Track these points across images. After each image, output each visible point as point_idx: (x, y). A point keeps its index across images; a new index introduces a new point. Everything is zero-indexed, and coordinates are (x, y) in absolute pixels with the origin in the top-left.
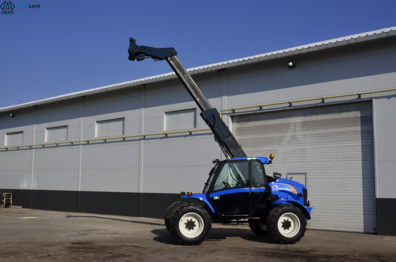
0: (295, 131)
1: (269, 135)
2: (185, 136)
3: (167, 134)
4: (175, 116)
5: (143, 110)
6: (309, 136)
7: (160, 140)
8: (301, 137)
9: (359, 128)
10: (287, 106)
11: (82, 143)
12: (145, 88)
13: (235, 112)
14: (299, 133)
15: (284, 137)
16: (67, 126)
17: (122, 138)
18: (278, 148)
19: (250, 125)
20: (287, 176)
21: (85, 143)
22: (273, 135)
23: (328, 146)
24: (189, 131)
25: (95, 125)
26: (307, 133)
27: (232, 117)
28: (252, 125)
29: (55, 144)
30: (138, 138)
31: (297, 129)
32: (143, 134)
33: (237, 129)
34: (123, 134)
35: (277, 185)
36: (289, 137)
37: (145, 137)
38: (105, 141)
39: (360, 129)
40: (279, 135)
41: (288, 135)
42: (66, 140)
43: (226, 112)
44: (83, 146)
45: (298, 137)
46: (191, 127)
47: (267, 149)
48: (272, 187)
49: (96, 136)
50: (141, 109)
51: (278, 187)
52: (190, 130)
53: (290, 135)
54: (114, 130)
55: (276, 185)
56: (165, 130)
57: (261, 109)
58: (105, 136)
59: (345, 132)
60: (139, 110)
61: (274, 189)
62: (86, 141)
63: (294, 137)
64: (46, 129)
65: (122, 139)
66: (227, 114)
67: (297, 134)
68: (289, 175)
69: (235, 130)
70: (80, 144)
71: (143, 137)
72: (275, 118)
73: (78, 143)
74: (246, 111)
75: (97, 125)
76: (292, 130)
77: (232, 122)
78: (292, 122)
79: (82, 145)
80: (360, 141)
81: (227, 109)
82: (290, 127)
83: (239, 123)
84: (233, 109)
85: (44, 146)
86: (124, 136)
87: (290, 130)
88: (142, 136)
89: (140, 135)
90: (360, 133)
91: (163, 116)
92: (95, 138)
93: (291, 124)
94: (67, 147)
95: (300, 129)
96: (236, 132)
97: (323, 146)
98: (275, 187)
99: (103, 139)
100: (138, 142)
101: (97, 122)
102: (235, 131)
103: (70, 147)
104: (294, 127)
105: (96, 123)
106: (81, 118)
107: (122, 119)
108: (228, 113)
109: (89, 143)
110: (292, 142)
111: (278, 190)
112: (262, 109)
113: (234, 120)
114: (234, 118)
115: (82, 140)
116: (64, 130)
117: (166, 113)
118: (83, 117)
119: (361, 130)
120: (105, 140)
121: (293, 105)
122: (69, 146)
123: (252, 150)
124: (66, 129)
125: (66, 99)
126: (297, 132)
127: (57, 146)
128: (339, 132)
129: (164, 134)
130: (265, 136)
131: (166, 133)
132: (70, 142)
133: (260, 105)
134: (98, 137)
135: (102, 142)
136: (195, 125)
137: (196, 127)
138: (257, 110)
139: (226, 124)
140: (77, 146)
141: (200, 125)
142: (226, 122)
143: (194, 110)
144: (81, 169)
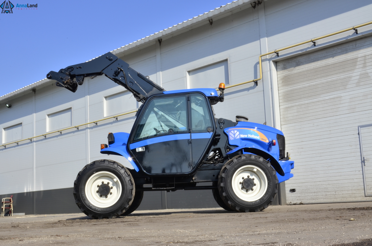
0: (365, 67)
1: (329, 79)
4: (201, 74)
5: (160, 73)
10: (351, 34)
11: (89, 126)
12: (160, 45)
13: (279, 55)
14: (371, 70)
15: (350, 77)
16: (71, 108)
18: (342, 95)
19: (301, 70)
20: (359, 130)
21: (92, 126)
22: (334, 77)
25: (103, 102)
27: (276, 63)
28: (304, 69)
29: (58, 131)
31: (367, 64)
33: (283, 78)
35: (238, 130)
36: (358, 77)
38: (117, 120)
40: (342, 76)
41: (356, 74)
42: (70, 125)
43: (268, 57)
44: (91, 130)
45: (370, 75)
47: (327, 98)
48: (230, 134)
49: (105, 115)
50: (158, 73)
51: (239, 134)
53: (359, 73)
54: (127, 104)
55: (236, 131)
57: (314, 45)
58: (115, 113)
60: (155, 74)
61: (234, 137)
62: (94, 123)
63: (365, 76)
64: (47, 117)
66: (269, 60)
67: (368, 71)
68: (361, 129)
69: (281, 79)
70: (87, 128)
72: (335, 55)
73: (84, 127)
74: (294, 51)
75: (105, 102)
76: (361, 66)
77: (277, 69)
78: (360, 55)
79: (90, 128)
81: (267, 53)
82: (358, 63)
83: (285, 70)
84: (276, 51)
85: (45, 136)
87: (357, 67)
91: (186, 77)
92: (104, 118)
93: (359, 59)
94: (72, 134)
96: (283, 82)
98: (234, 134)
99: (114, 117)
104: (363, 62)
105: (104, 99)
108: (270, 58)
109: (98, 125)
110: (361, 84)
111: (238, 137)
112: (316, 45)
113: (278, 67)
114: (278, 64)
115: (89, 122)
116: (68, 114)
117: (189, 72)
118: (89, 95)
120: (117, 118)
121: (359, 31)
122: (73, 132)
123: (307, 102)
124: (70, 112)
126: (367, 68)
127: (61, 134)
130: (324, 80)
132: (75, 127)
133: (313, 39)
134: (108, 116)
135: (112, 121)
136: (227, 81)
137: (228, 83)
138: (308, 48)
139: (269, 72)
140: (84, 131)
141: (234, 80)
142: (269, 70)
143: (225, 62)
144: (90, 159)
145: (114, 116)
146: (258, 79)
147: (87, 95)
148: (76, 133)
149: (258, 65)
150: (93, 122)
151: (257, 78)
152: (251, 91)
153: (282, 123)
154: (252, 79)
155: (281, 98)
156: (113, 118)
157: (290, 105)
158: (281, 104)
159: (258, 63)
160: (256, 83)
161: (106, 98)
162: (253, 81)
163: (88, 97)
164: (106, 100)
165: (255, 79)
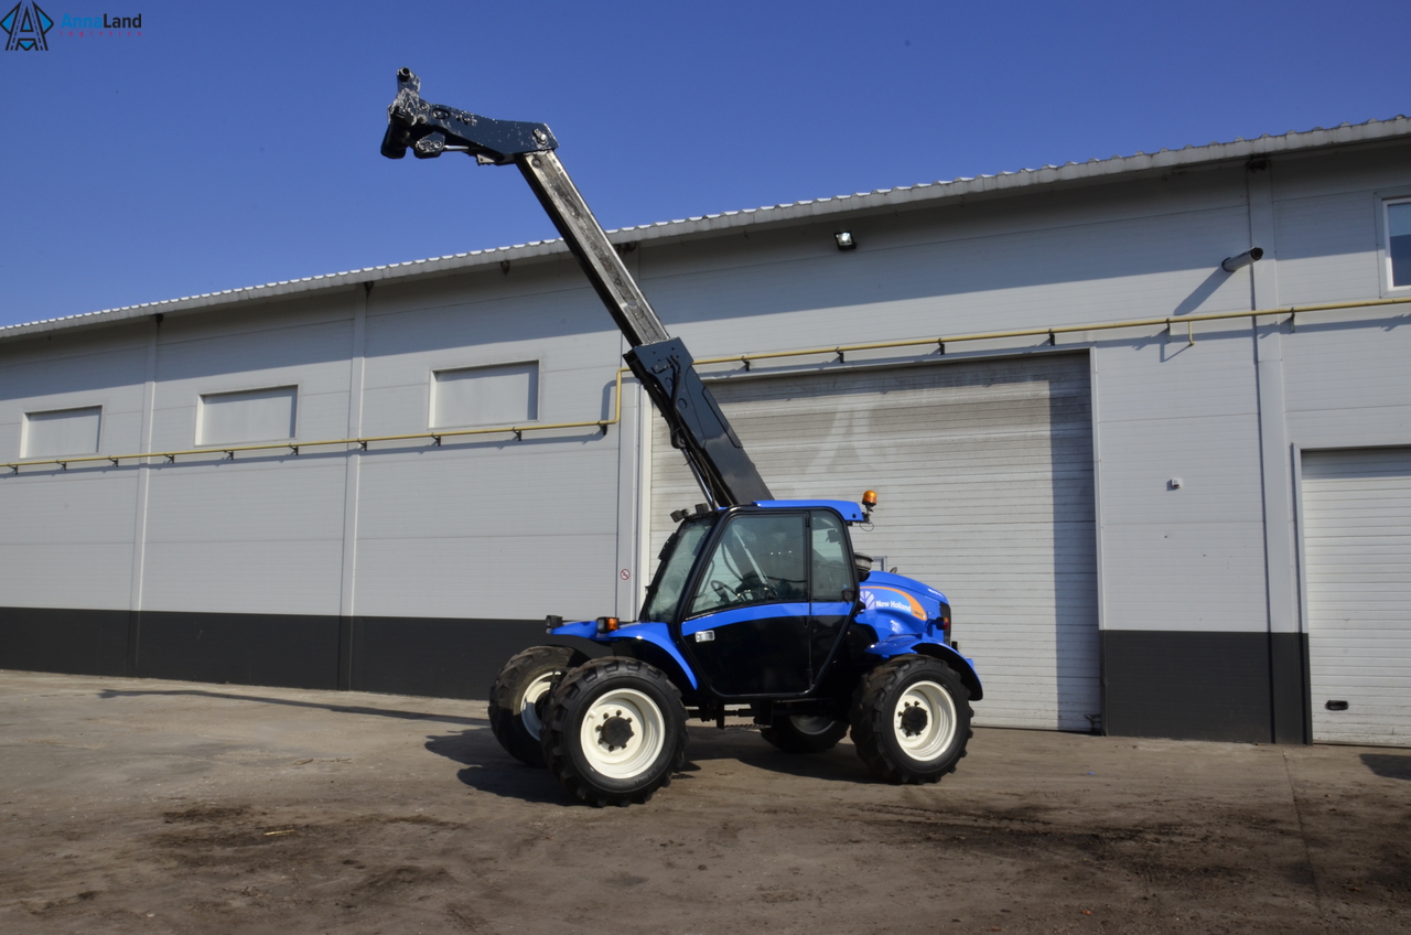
0: (849, 434)
1: (770, 446)
2: (500, 444)
3: (440, 436)
4: (467, 384)
5: (362, 363)
6: (893, 450)
7: (416, 454)
8: (870, 452)
9: (1045, 431)
10: (830, 361)
11: (149, 461)
12: (368, 295)
14: (863, 442)
15: (816, 451)
16: (100, 407)
17: (291, 446)
18: (795, 485)
21: (161, 462)
22: (782, 446)
23: (952, 479)
24: (514, 430)
25: (196, 406)
26: (886, 442)
29: (57, 462)
30: (343, 448)
31: (856, 430)
32: (360, 437)
34: (293, 434)
36: (832, 454)
37: (365, 445)
38: (231, 457)
39: (1049, 433)
40: (799, 445)
41: (830, 445)
42: (94, 451)
44: (155, 470)
45: (859, 452)
46: (519, 418)
49: (199, 441)
50: (354, 359)
52: (518, 427)
53: (835, 446)
54: (263, 423)
56: (432, 425)
57: (747, 368)
58: (230, 440)
59: (1002, 440)
60: (348, 362)
62: (167, 456)
63: (847, 454)
64: (25, 418)
65: (291, 451)
67: (856, 444)
70: (144, 465)
71: (360, 446)
72: (788, 396)
73: (135, 462)
75: (201, 407)
76: (842, 430)
78: (841, 408)
79: (152, 466)
80: (1050, 468)
82: (836, 424)
85: (16, 469)
86: (294, 443)
87: (834, 431)
88: (359, 441)
89: (351, 439)
90: (1049, 443)
91: (429, 384)
92: (196, 447)
93: (838, 416)
94: (100, 474)
95: (866, 429)
97: (935, 480)
99: (225, 451)
100: (343, 459)
101: (204, 397)
102: (660, 433)
103: (110, 474)
104: (846, 423)
105: (200, 399)
106: (147, 384)
107: (291, 390)
109: (175, 461)
110: (840, 468)
112: (750, 368)
115: (149, 453)
116: (93, 419)
117: (437, 373)
118: (156, 381)
119: (1052, 435)
120: (232, 454)
121: (848, 357)
122: (104, 469)
124: (97, 417)
125: (100, 321)
126: (855, 437)
127: (64, 469)
128: (986, 441)
129: (433, 436)
131: (437, 433)
132: (110, 459)
133: (746, 356)
134: (205, 443)
135: (219, 458)
136: (533, 412)
137: (536, 417)
138: (734, 372)
139: (636, 410)
140: (135, 472)
141: (551, 414)
142: (636, 403)
143: (531, 366)
144: (146, 543)
145: (225, 448)
146: (610, 421)
147: (151, 380)
148: (109, 473)
149: (613, 389)
150: (161, 453)
151: (607, 419)
152: (590, 444)
153: (655, 527)
154: (597, 418)
155: (656, 470)
156: (222, 452)
157: (675, 489)
158: (655, 484)
159: (614, 383)
160: (604, 429)
162: (598, 424)
163: (153, 385)
164: (204, 401)
165: (602, 419)
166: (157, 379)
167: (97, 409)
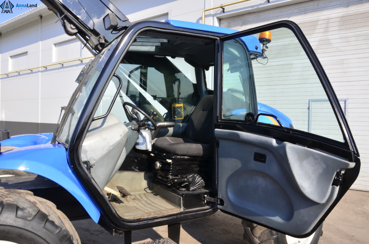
0: (326, 32)
8: (339, 41)
11: (40, 69)
13: (225, 10)
14: (335, 36)
17: (80, 60)
20: (309, 104)
21: (43, 70)
25: (53, 49)
26: (349, 35)
27: (220, 19)
29: (17, 72)
31: (330, 29)
34: (81, 56)
38: (63, 66)
43: (212, 12)
44: (42, 73)
45: (332, 41)
49: (54, 60)
53: (318, 39)
57: (268, 2)
58: (62, 60)
62: (44, 67)
64: (10, 58)
66: (213, 15)
67: (330, 37)
68: (313, 103)
70: (39, 71)
72: (290, 15)
73: (37, 70)
74: (242, 7)
76: (323, 30)
78: (322, 18)
81: (212, 7)
82: (318, 27)
84: (222, 6)
85: (8, 75)
87: (317, 31)
92: (53, 63)
93: (320, 22)
94: (28, 75)
95: (337, 28)
103: (31, 75)
104: (325, 26)
106: (39, 42)
108: (215, 13)
109: (47, 69)
112: (270, 1)
113: (222, 25)
114: (222, 22)
115: (40, 66)
116: (25, 57)
118: (41, 41)
124: (27, 56)
126: (330, 33)
127: (19, 74)
132: (30, 70)
134: (56, 62)
135: (59, 67)
138: (260, 5)
143: (165, 15)
144: (41, 99)
145: (60, 63)
147: (39, 41)
149: (201, 21)
150: (42, 66)
156: (59, 64)
159: (201, 18)
161: (55, 45)
163: (40, 43)
164: (55, 47)
166: (42, 40)
167: (26, 53)
